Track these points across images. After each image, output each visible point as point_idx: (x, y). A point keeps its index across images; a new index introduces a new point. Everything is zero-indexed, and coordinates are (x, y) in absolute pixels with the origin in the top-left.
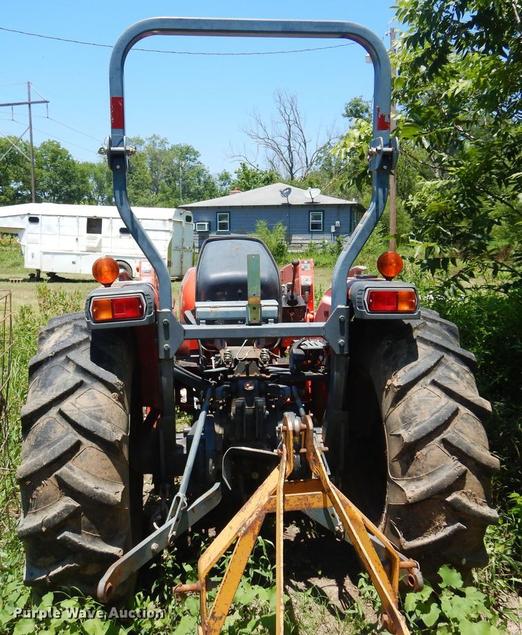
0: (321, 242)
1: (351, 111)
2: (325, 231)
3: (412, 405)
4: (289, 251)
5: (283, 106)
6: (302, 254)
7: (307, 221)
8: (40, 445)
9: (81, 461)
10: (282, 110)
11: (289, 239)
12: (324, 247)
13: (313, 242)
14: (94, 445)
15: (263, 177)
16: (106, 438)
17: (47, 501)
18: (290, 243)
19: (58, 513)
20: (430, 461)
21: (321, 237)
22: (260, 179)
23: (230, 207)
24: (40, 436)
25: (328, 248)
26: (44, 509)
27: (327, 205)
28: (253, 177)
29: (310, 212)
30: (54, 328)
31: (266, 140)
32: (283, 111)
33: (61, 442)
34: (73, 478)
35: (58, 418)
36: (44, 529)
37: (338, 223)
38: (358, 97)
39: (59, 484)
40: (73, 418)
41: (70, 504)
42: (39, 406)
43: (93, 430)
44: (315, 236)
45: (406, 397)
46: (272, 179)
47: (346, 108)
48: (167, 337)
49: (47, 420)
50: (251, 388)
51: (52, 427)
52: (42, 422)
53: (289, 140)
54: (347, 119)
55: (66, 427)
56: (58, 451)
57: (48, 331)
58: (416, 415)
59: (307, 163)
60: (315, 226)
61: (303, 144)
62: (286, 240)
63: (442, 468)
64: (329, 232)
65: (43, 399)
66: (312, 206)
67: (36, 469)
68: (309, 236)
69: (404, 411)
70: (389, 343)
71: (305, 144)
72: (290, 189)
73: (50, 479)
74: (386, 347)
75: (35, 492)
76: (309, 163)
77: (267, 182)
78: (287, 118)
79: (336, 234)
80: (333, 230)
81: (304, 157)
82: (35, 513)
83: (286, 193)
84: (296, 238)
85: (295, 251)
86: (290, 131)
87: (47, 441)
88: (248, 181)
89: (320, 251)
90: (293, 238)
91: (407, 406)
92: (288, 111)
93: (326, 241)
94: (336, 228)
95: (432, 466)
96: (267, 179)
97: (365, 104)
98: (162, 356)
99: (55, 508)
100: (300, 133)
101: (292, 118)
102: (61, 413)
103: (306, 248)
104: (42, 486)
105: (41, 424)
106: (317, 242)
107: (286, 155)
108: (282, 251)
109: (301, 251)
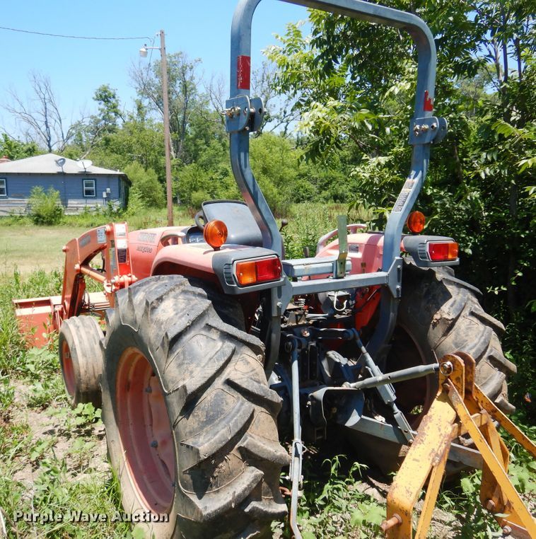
0: (94, 206)
1: (101, 96)
2: (98, 196)
3: (461, 333)
4: (66, 214)
5: (38, 85)
6: (78, 216)
7: (81, 187)
8: (214, 420)
9: (257, 428)
10: (38, 88)
11: (65, 204)
12: (97, 210)
13: (88, 205)
14: (263, 409)
15: (25, 148)
16: (274, 400)
17: (231, 476)
18: (67, 207)
19: (248, 485)
20: (483, 375)
21: (95, 201)
22: (22, 149)
23: (7, 173)
24: (212, 410)
25: (101, 210)
26: (228, 485)
27: (98, 175)
28: (15, 147)
29: (83, 180)
30: (162, 296)
31: (23, 114)
32: (39, 90)
33: (241, 413)
34: (259, 446)
35: (226, 388)
36: (233, 505)
37: (108, 190)
38: (106, 85)
39: (242, 455)
40: (244, 386)
41: (258, 473)
42: (206, 380)
43: (263, 395)
44: (89, 201)
45: (455, 327)
46: (34, 150)
47: (96, 93)
48: (280, 296)
49: (215, 392)
50: (308, 334)
51: (222, 399)
52: (209, 396)
53: (46, 116)
54: (97, 102)
55: (236, 396)
56: (241, 423)
57: (158, 299)
58: (467, 341)
59: (63, 137)
60: (88, 192)
61: (58, 121)
62: (63, 204)
63: (491, 379)
64: (102, 197)
65: (207, 371)
66: (85, 175)
67: (221, 445)
68: (84, 201)
69: (456, 339)
70: (426, 286)
71: (60, 120)
72: (64, 160)
73: (232, 452)
74: (425, 289)
75: (217, 470)
76: (65, 137)
77: (29, 152)
78: (43, 96)
79: (108, 199)
80: (105, 196)
81: (60, 133)
82: (218, 491)
83: (62, 163)
84: (72, 203)
85: (72, 214)
86: (46, 109)
87: (221, 414)
88: (11, 151)
89: (94, 214)
90: (69, 202)
91: (458, 334)
92: (44, 90)
93: (99, 205)
94: (107, 194)
95: (485, 378)
96: (29, 150)
97: (112, 91)
98: (275, 314)
99: (241, 481)
100: (55, 111)
101: (47, 96)
102: (229, 383)
103: (81, 211)
104: (224, 461)
105: (209, 398)
106: (92, 206)
107: (44, 128)
108: (60, 214)
109: (78, 214)
